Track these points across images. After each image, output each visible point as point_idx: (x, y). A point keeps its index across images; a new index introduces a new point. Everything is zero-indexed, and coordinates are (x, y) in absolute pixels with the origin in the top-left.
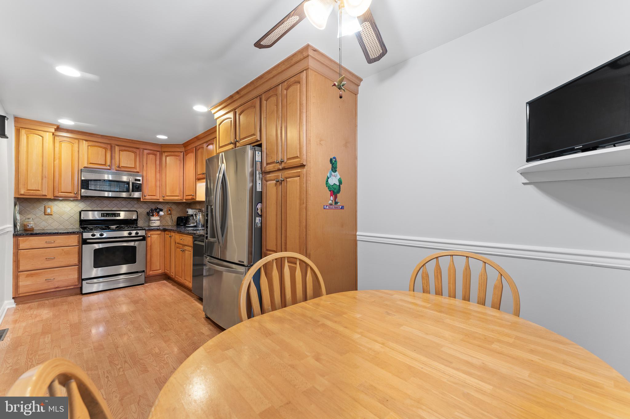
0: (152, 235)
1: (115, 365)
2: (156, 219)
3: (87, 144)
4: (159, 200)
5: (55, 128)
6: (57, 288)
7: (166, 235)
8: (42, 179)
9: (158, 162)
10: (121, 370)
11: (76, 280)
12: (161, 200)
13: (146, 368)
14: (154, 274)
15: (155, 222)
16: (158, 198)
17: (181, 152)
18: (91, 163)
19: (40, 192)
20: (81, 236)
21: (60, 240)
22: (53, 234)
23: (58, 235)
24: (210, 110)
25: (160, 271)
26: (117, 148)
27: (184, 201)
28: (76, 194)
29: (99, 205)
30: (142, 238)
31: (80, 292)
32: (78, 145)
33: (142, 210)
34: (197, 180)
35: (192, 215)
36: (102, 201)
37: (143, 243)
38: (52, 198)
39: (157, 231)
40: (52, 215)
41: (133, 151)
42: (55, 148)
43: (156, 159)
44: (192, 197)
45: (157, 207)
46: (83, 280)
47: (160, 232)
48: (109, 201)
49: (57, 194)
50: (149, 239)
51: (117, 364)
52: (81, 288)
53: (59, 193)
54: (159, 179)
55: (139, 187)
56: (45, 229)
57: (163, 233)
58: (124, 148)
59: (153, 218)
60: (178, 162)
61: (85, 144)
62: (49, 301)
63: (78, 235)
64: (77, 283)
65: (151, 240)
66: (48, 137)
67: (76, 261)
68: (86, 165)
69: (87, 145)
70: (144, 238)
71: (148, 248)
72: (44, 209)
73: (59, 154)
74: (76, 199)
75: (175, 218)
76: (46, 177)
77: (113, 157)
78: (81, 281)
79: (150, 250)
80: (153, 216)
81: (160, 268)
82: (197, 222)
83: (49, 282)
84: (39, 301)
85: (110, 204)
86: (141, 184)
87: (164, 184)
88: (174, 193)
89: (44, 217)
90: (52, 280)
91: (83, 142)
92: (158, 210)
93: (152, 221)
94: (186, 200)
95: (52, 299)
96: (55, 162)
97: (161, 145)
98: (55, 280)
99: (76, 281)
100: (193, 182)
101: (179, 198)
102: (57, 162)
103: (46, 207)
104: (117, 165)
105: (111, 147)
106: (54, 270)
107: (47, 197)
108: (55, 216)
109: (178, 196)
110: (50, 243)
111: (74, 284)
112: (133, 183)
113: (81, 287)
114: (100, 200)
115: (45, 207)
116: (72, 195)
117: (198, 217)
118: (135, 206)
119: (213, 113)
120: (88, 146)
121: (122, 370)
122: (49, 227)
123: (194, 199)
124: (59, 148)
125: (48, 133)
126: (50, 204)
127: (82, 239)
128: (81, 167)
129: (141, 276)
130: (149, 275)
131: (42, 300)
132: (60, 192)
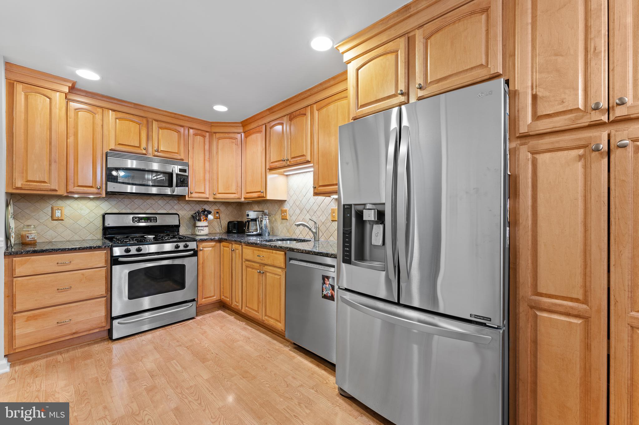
0: (205, 248)
2: (204, 225)
3: (114, 115)
4: (208, 198)
5: (69, 87)
6: (74, 333)
7: (222, 247)
8: (50, 165)
9: (207, 147)
11: (103, 319)
12: (211, 199)
14: (207, 302)
15: (202, 228)
16: (208, 196)
17: (238, 133)
18: (119, 144)
19: (46, 184)
20: (109, 252)
21: (78, 259)
22: (68, 250)
23: (76, 251)
24: (336, 48)
25: (215, 297)
26: (155, 124)
27: (243, 200)
28: (99, 189)
29: (128, 206)
30: (192, 252)
31: (110, 337)
32: (102, 116)
33: (184, 212)
34: (268, 171)
35: (255, 220)
36: (133, 200)
37: (194, 259)
38: (65, 194)
39: (210, 242)
40: (62, 220)
41: (176, 130)
42: (68, 118)
43: (204, 142)
44: (261, 194)
45: (205, 209)
46: (113, 319)
47: (215, 243)
48: (141, 200)
49: (71, 189)
50: (200, 254)
52: (110, 331)
53: (74, 187)
54: (208, 170)
55: (184, 179)
56: (53, 241)
57: (218, 244)
58: (164, 125)
59: (199, 224)
60: (234, 146)
61: (112, 115)
62: (63, 355)
63: (105, 251)
64: (104, 324)
65: (203, 254)
66: (58, 98)
67: (102, 290)
68: (113, 147)
69: (114, 117)
70: (195, 253)
71: (200, 266)
72: (50, 211)
73: (74, 127)
74: (98, 196)
75: (225, 223)
76: (55, 162)
77: (150, 137)
78: (109, 319)
79: (202, 268)
80: (200, 220)
81: (215, 293)
82: (263, 228)
83: (62, 325)
84: (47, 357)
85: (143, 204)
86: (187, 176)
87: (215, 177)
88: (229, 189)
89: (52, 223)
90: (67, 323)
91: (109, 113)
92: (206, 213)
93: (199, 228)
94: (245, 198)
95: (68, 351)
96: (68, 140)
97: (211, 123)
98: (71, 322)
99: (103, 321)
100: (262, 174)
101: (236, 196)
102: (71, 140)
103: (54, 208)
104: (156, 148)
105: (148, 121)
106: (70, 307)
107: (58, 193)
108: (67, 221)
109: (235, 193)
110: (64, 264)
111: (100, 326)
112: (177, 175)
113: (109, 329)
114: (130, 198)
115: (52, 209)
116: (94, 190)
117: (264, 222)
118: (175, 207)
119: (341, 52)
120: (116, 119)
122: (59, 239)
123: (263, 197)
124: (75, 119)
125: (58, 93)
126: (60, 203)
127: (112, 256)
128: (106, 150)
129: (192, 306)
130: (201, 304)
131: (52, 355)
132: (76, 185)
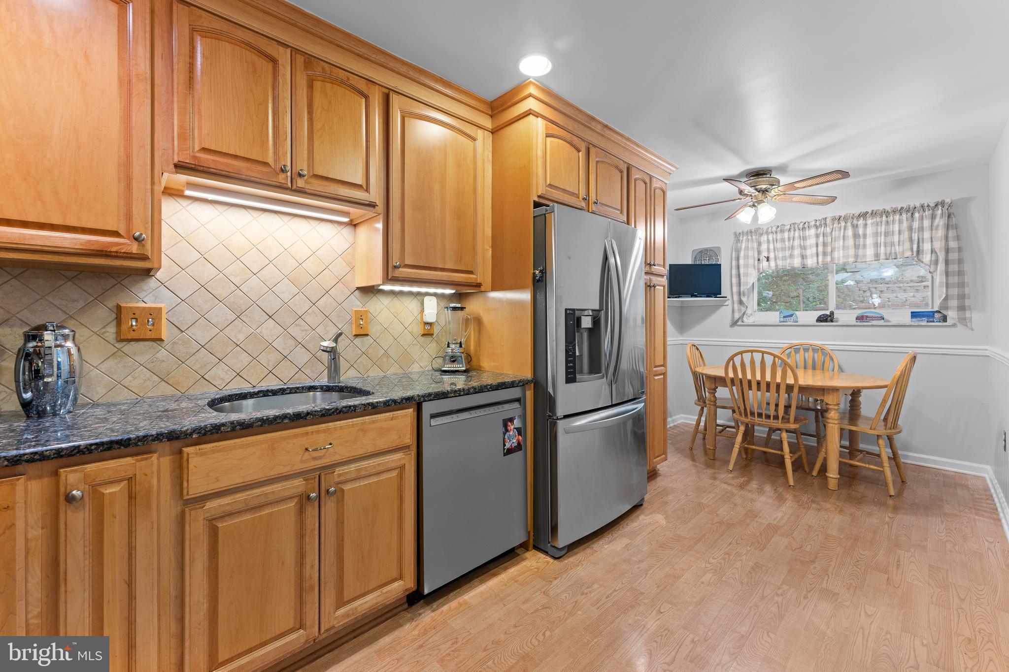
1: (780, 605)
10: (780, 592)
13: (752, 568)
51: (777, 604)
121: (781, 590)
